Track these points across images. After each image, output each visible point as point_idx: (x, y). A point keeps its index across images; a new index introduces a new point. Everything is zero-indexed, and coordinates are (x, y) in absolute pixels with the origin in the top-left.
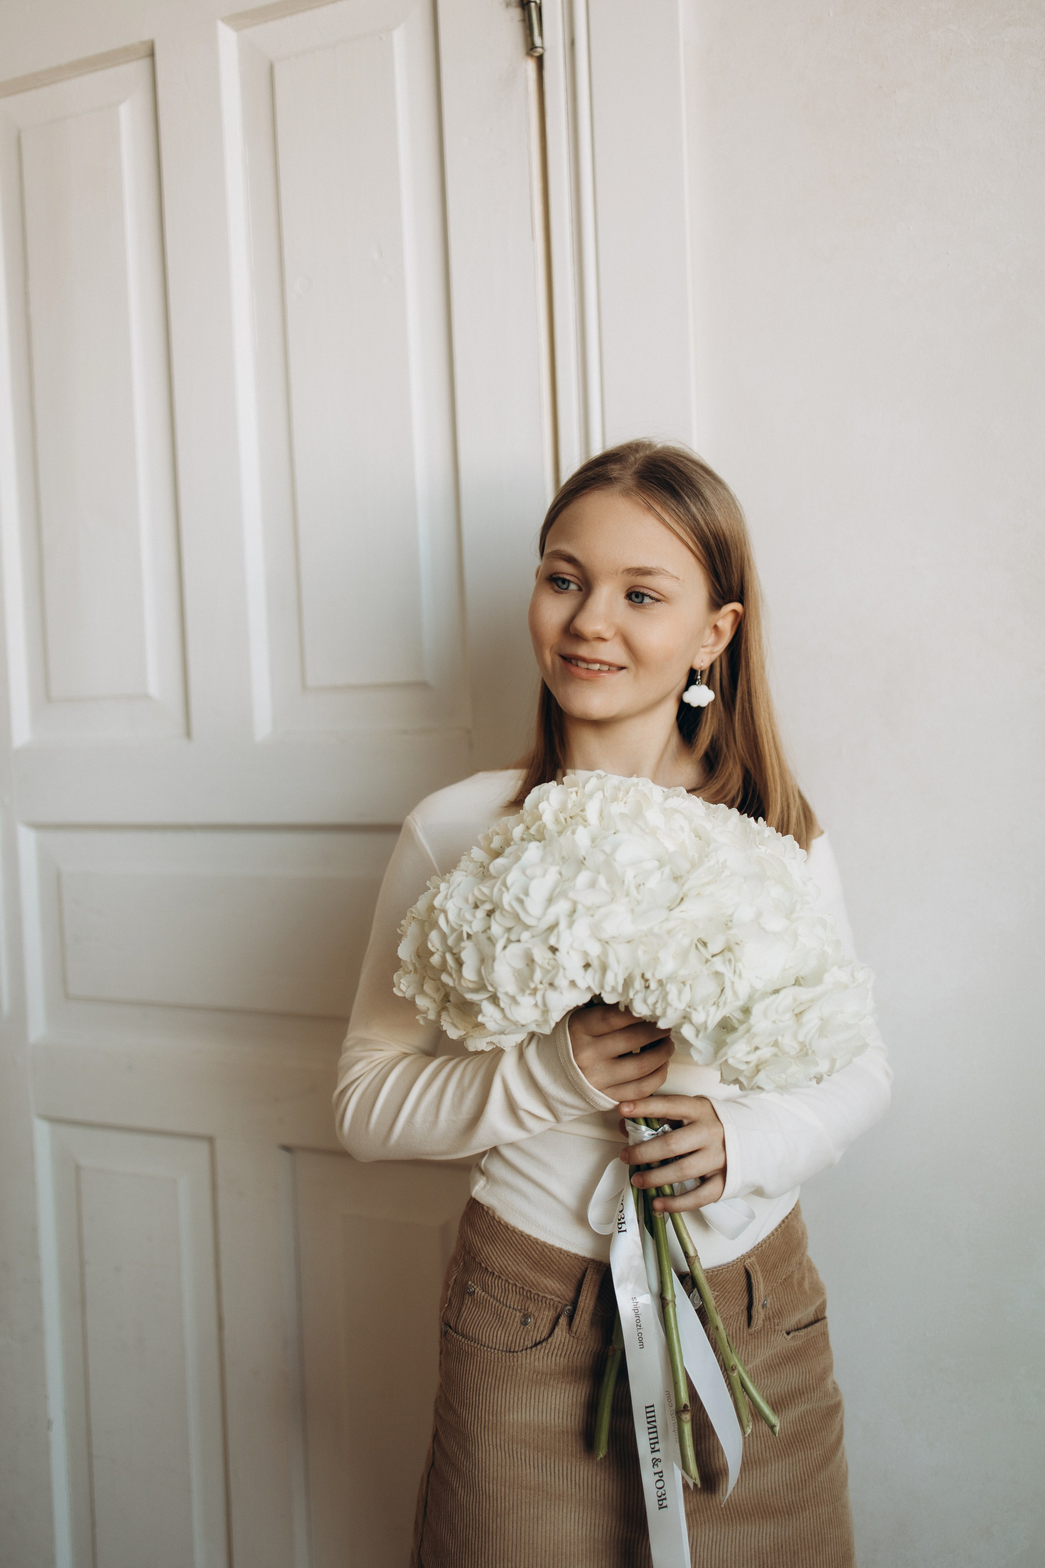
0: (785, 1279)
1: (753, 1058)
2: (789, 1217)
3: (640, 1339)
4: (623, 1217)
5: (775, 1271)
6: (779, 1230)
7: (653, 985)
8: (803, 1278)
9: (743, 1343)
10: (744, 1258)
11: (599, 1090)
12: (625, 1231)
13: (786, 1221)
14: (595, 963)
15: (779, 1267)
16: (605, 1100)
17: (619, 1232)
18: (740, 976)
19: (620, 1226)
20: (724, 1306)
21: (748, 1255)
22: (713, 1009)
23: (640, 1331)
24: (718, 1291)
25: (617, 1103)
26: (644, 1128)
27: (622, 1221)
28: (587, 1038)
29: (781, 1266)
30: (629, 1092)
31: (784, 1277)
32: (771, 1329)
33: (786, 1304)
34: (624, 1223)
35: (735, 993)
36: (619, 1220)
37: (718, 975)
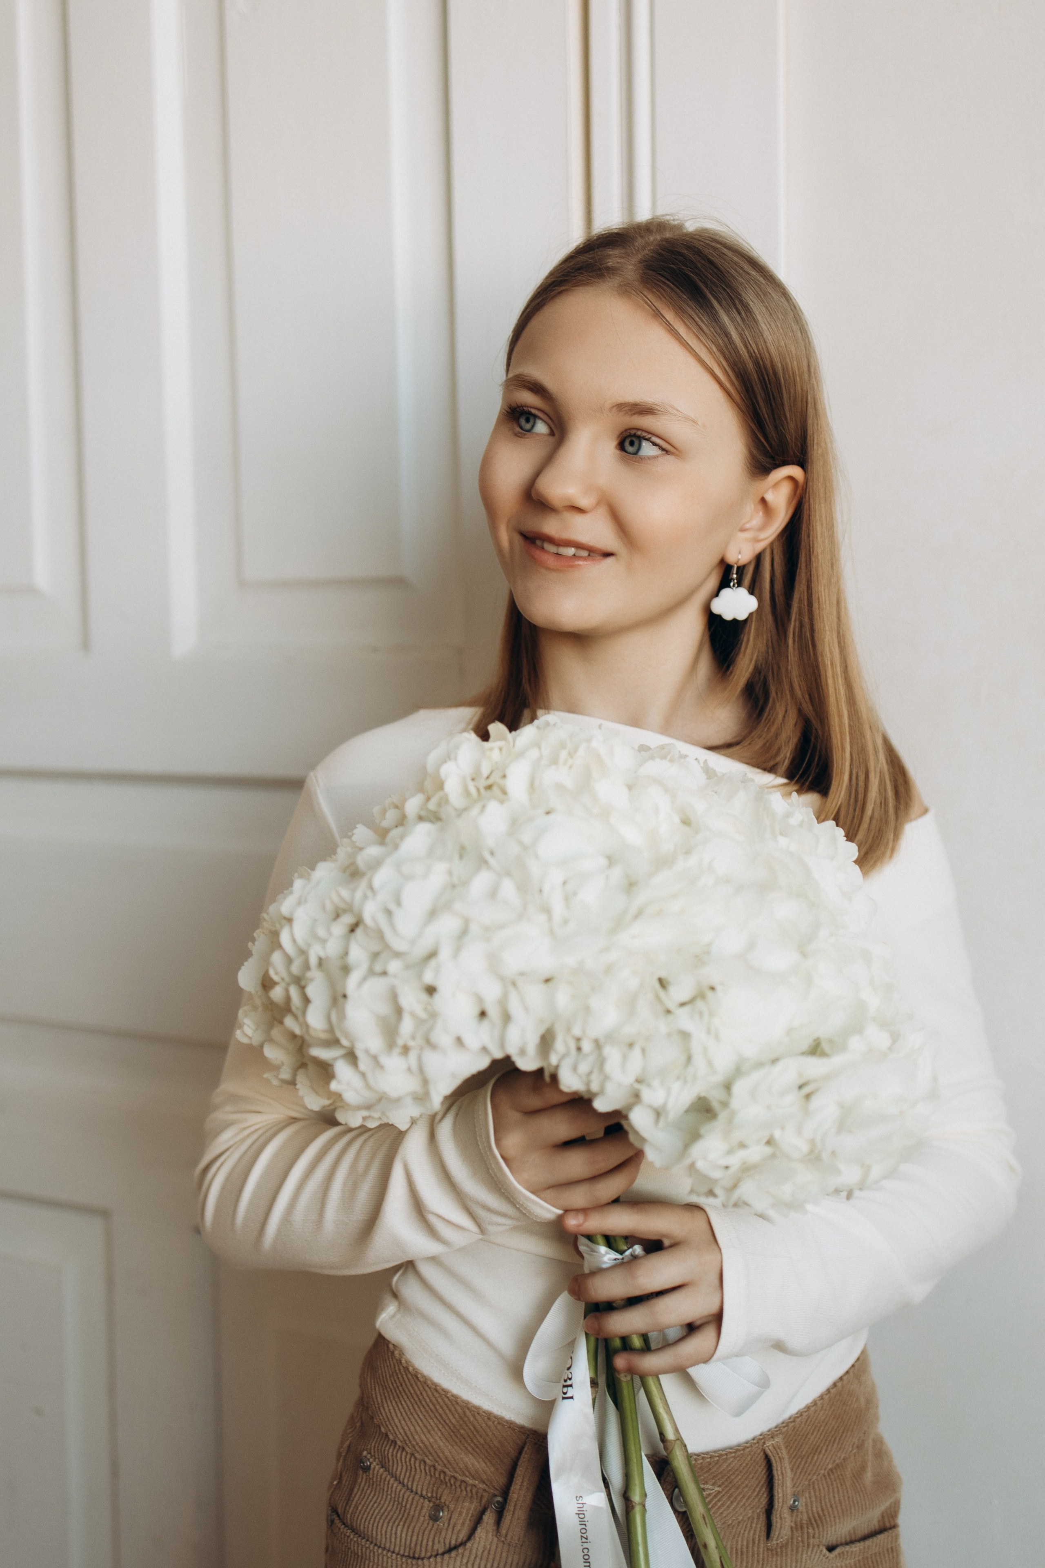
0: (831, 1470)
1: (735, 1161)
2: (845, 1378)
3: (586, 1557)
4: (570, 1377)
5: (815, 1458)
6: (826, 1397)
7: (587, 1046)
8: (863, 1468)
9: (758, 1561)
10: (762, 1439)
11: (533, 1192)
12: (572, 1398)
13: (839, 1384)
14: (493, 1012)
15: (823, 1451)
16: (541, 1206)
17: (564, 1398)
18: (717, 1037)
19: (565, 1390)
20: (728, 1507)
21: (772, 1434)
22: (676, 1086)
23: (585, 1545)
24: (720, 1486)
25: (560, 1212)
26: (603, 1249)
27: (569, 1383)
28: (513, 1116)
29: (826, 1451)
30: (578, 1197)
31: (830, 1466)
32: (803, 1542)
33: (831, 1506)
34: (571, 1386)
35: (710, 1064)
36: (565, 1381)
37: (685, 1035)
